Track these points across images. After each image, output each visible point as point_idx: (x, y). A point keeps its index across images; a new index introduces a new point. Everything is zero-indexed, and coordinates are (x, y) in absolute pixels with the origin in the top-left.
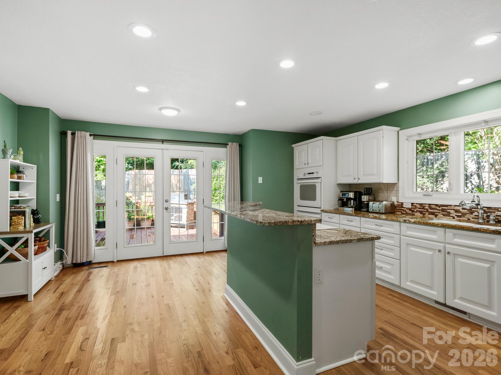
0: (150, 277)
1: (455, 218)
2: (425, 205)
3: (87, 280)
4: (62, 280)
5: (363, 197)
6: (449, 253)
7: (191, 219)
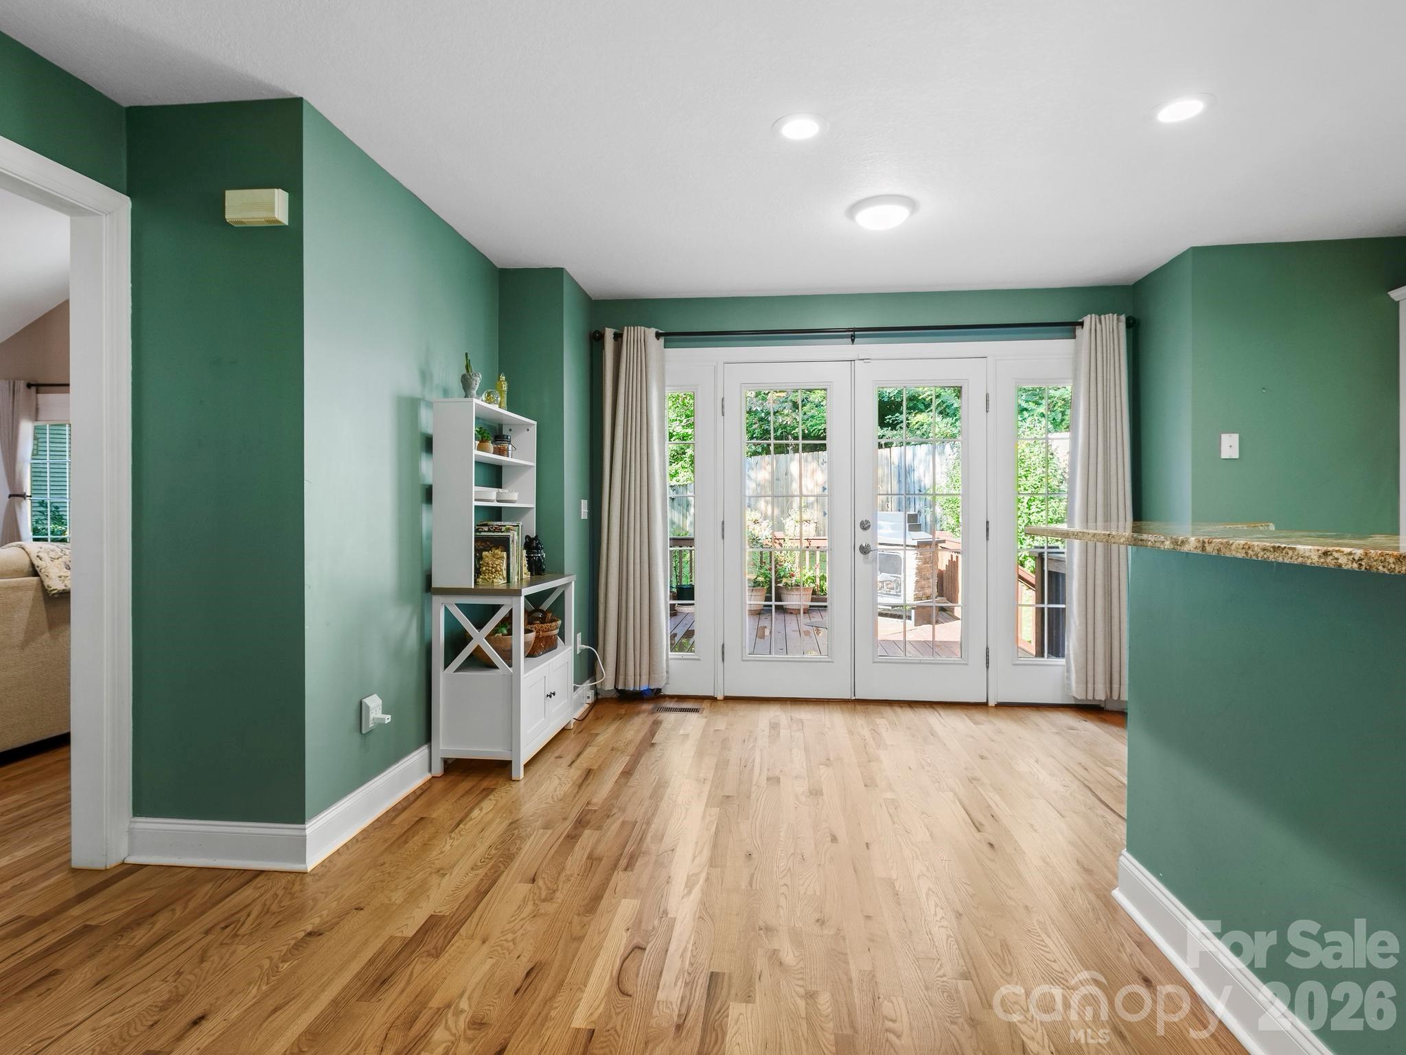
0: (821, 764)
3: (648, 743)
4: (592, 732)
7: (928, 591)
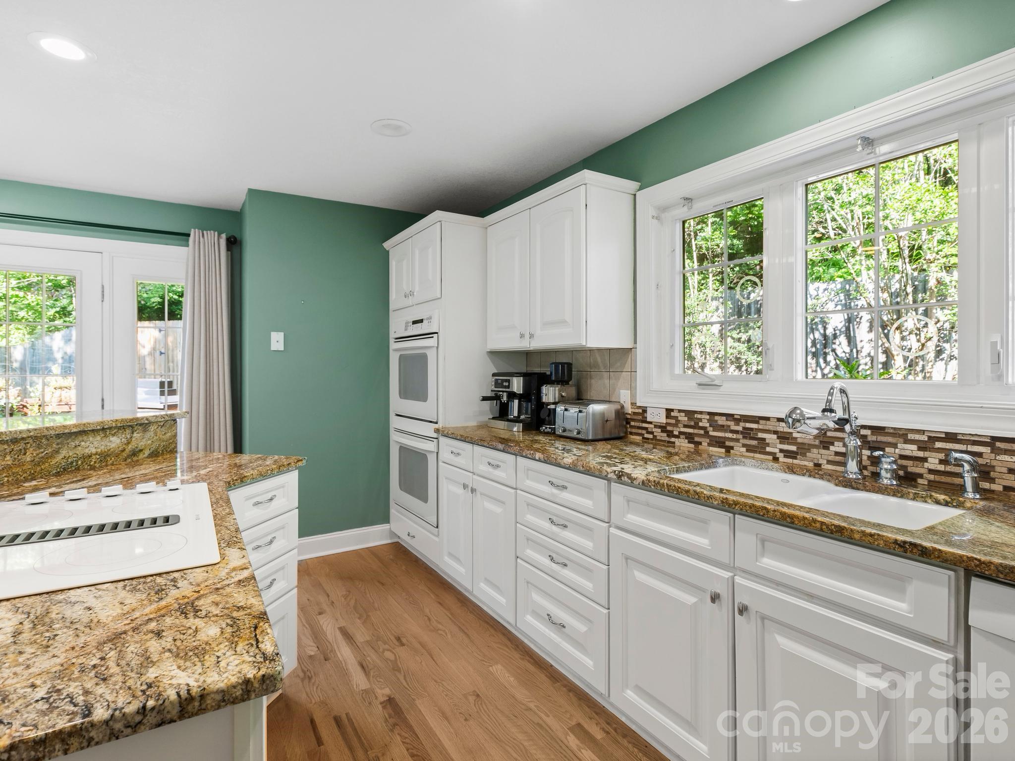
1: (778, 458)
2: (699, 416)
5: (544, 389)
6: (743, 610)
